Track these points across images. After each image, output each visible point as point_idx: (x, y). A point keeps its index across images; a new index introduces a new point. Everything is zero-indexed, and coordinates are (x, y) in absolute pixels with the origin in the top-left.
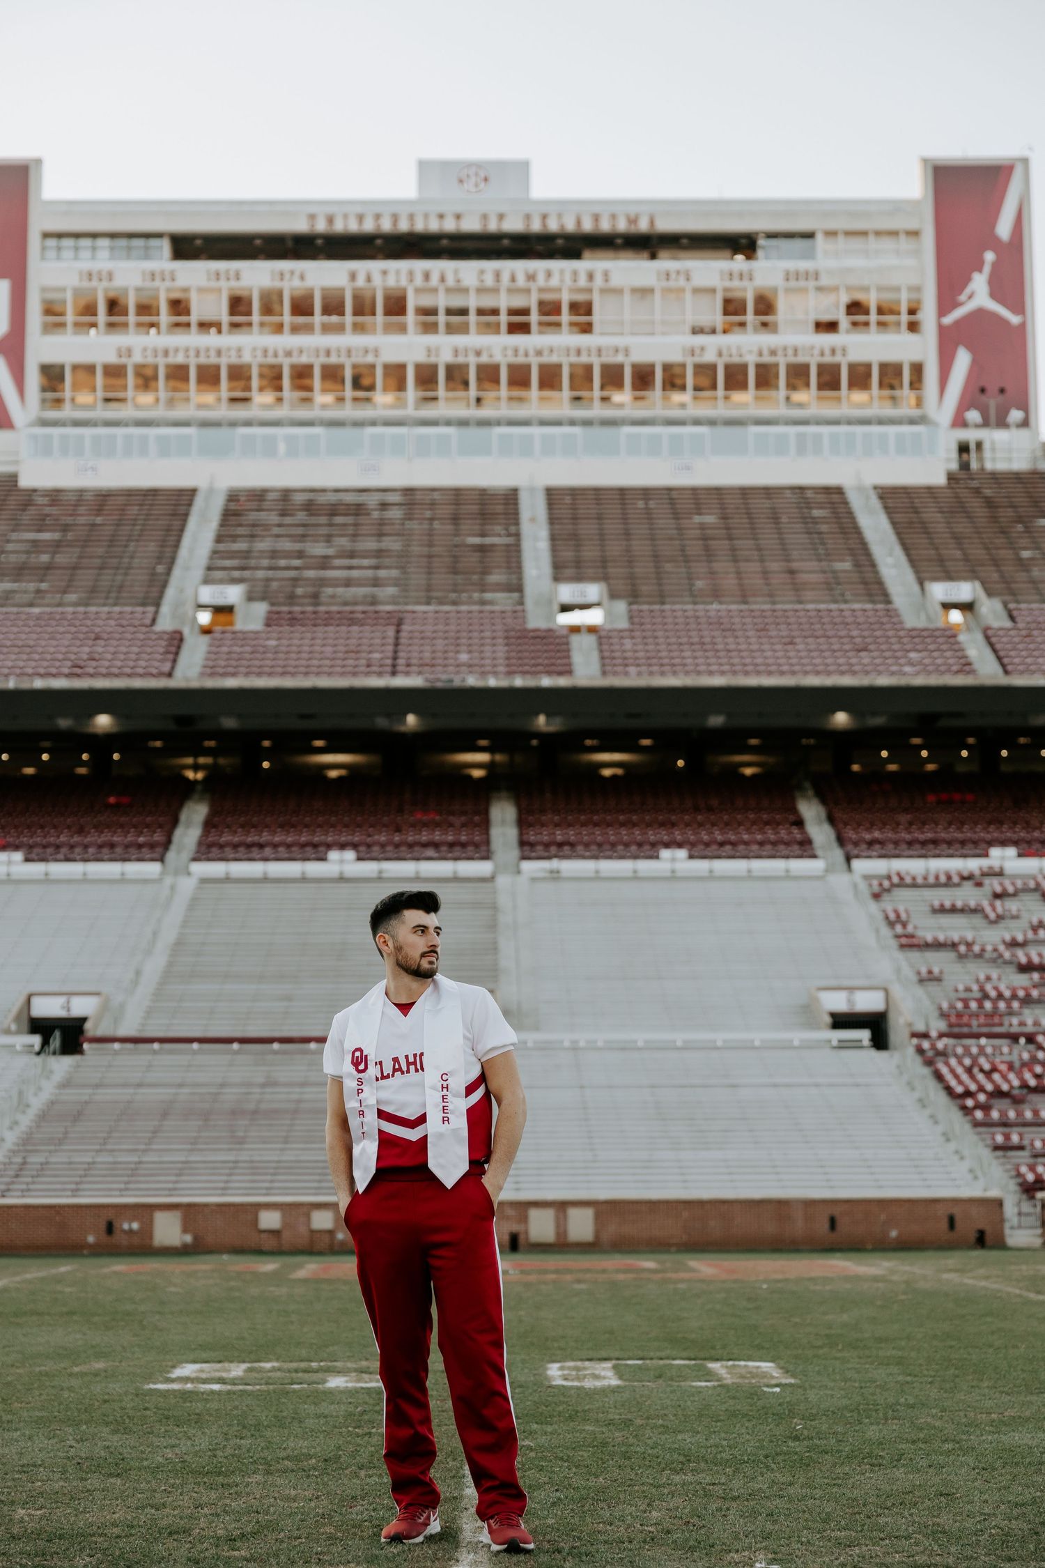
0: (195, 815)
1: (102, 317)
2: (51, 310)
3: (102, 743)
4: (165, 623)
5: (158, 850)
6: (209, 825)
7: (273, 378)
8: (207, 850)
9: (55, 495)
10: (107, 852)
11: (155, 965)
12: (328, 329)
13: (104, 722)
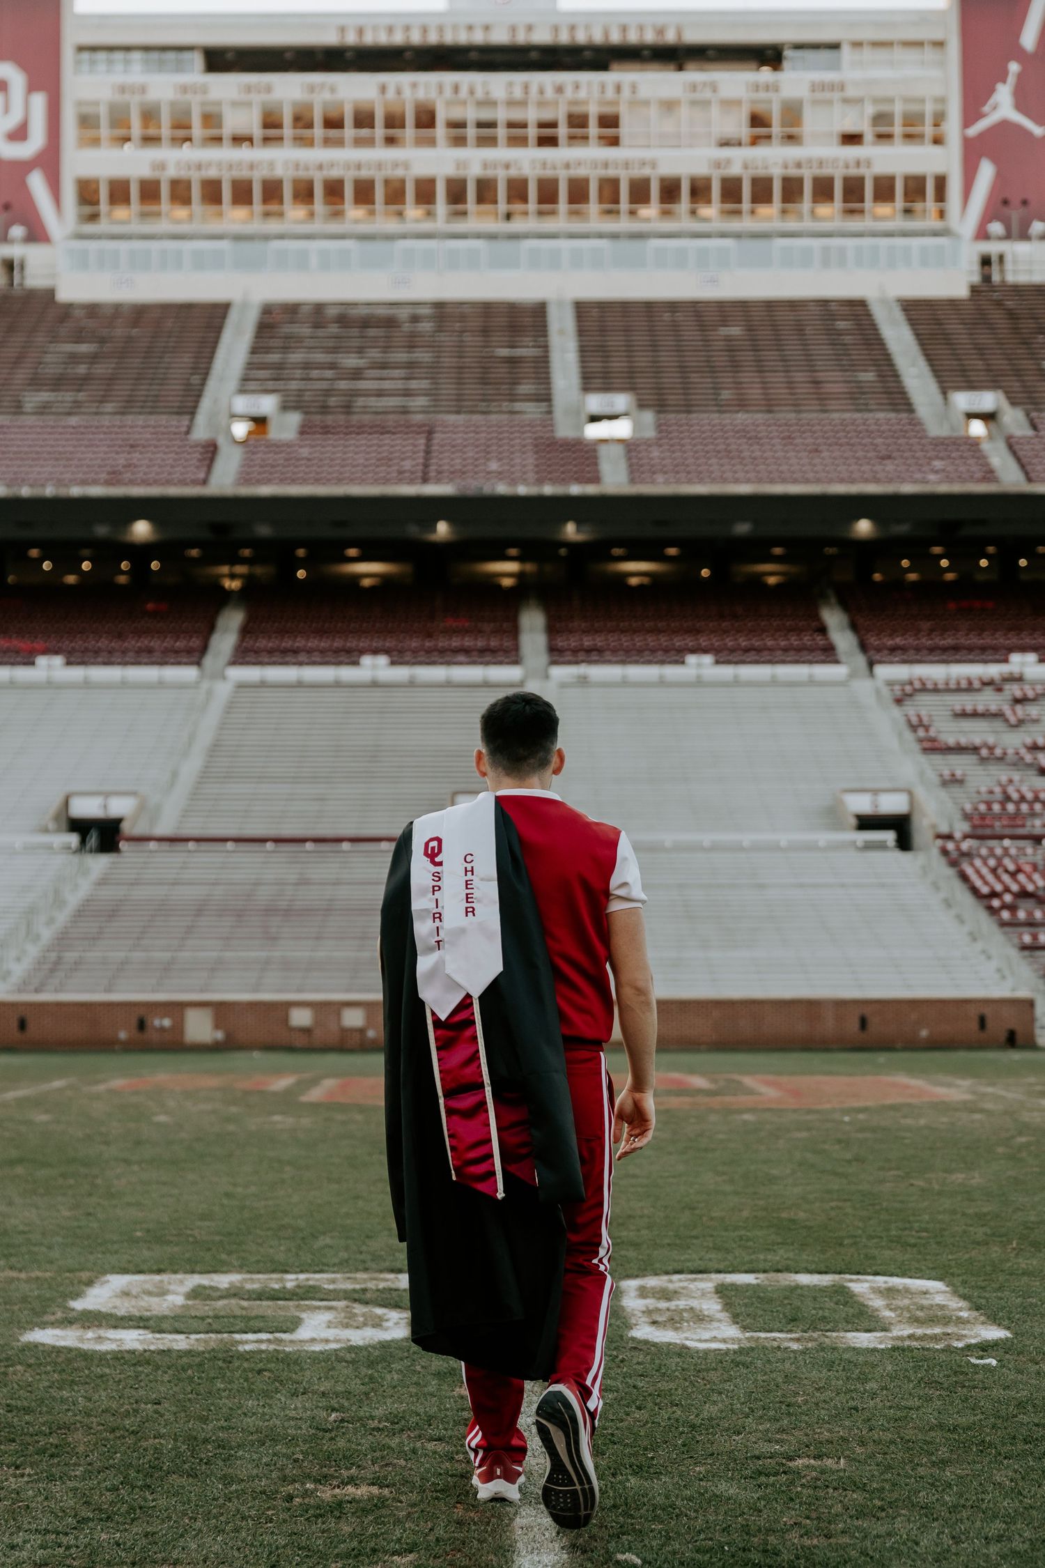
0: (231, 623)
1: (136, 131)
2: (87, 122)
3: (141, 553)
4: (201, 432)
5: (195, 654)
6: (245, 631)
7: (305, 192)
8: (243, 656)
9: (93, 310)
10: (145, 657)
11: (191, 767)
12: (359, 142)
13: (141, 529)
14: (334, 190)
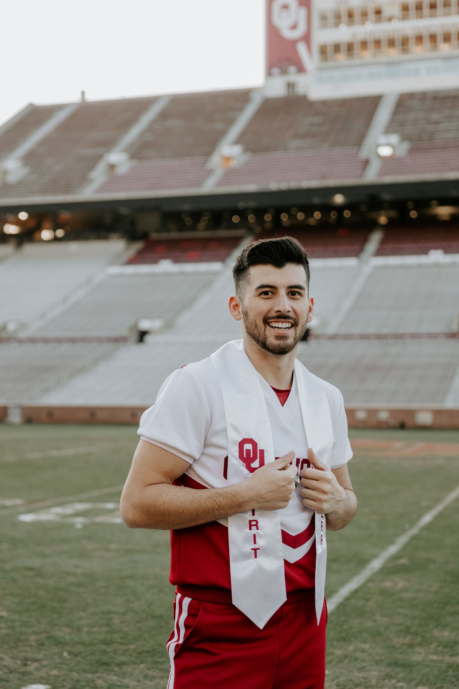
0: (376, 238)
1: (345, 18)
2: (324, 18)
3: (340, 209)
4: (364, 153)
5: (357, 253)
7: (419, 39)
8: (380, 252)
9: (324, 103)
12: (446, 15)
13: (339, 199)
14: (433, 38)
